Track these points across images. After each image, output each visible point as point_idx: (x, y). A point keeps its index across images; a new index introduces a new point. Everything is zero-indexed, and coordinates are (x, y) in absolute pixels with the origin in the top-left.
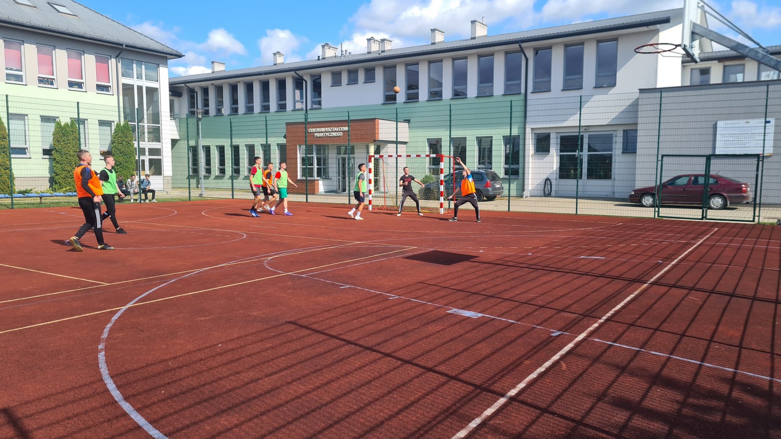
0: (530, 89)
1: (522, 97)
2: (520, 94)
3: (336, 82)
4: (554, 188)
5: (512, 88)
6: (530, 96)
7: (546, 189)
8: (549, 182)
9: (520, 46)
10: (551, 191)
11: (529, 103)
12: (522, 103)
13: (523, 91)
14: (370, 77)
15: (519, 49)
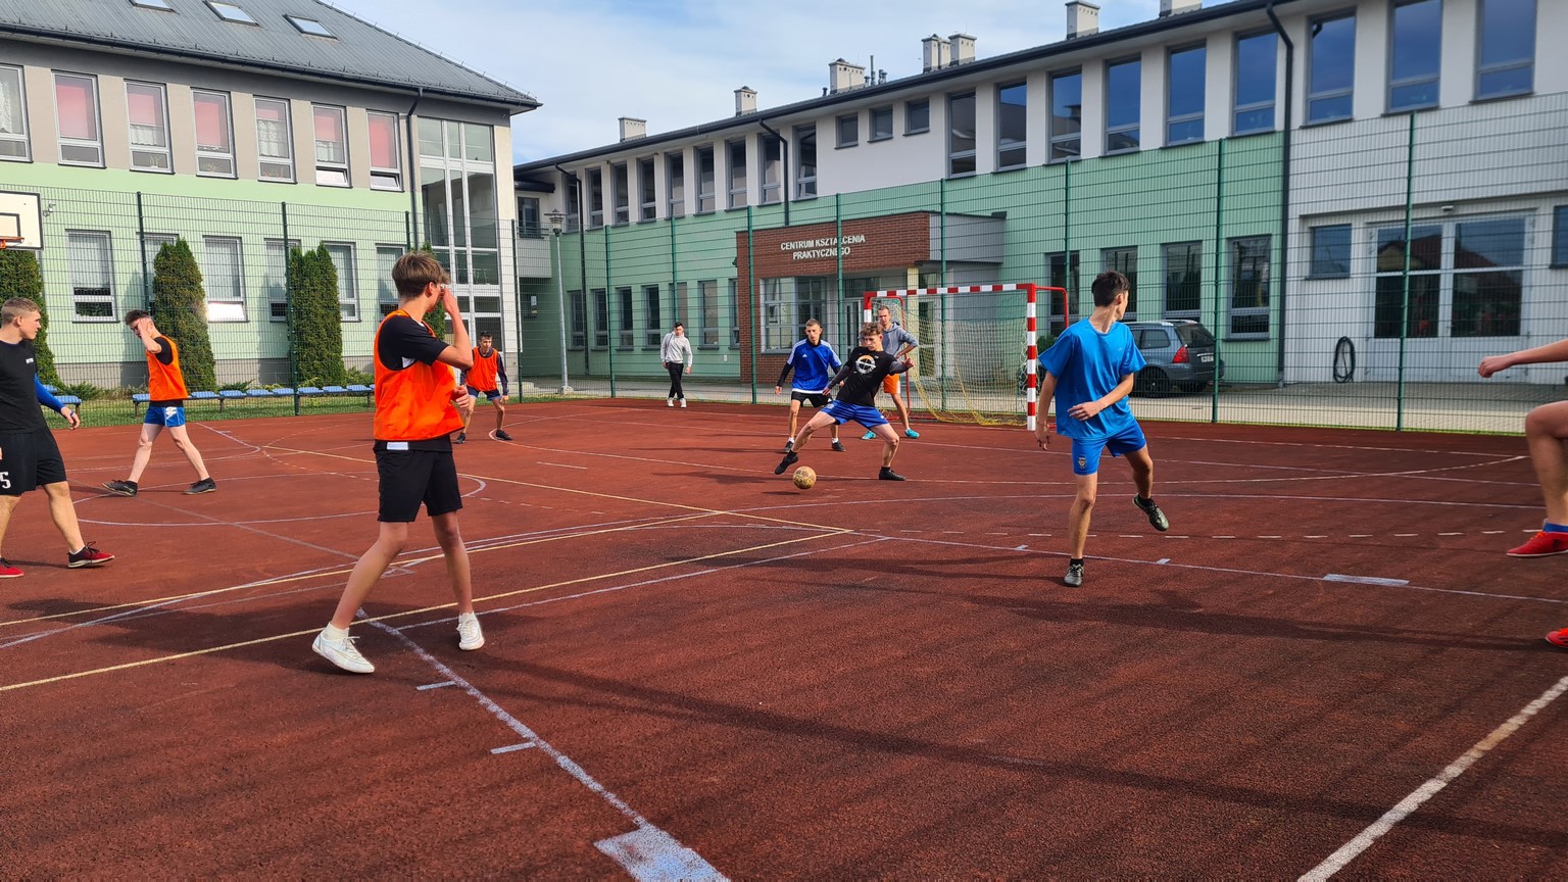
0: (1298, 119)
1: (1278, 140)
2: (1273, 132)
3: (847, 138)
4: (1360, 360)
5: (1252, 119)
6: (1297, 137)
7: (1340, 362)
8: (1347, 348)
9: (1271, 14)
10: (1352, 372)
11: (1295, 152)
12: (1278, 155)
13: (1279, 125)
14: (918, 123)
15: (1270, 22)
